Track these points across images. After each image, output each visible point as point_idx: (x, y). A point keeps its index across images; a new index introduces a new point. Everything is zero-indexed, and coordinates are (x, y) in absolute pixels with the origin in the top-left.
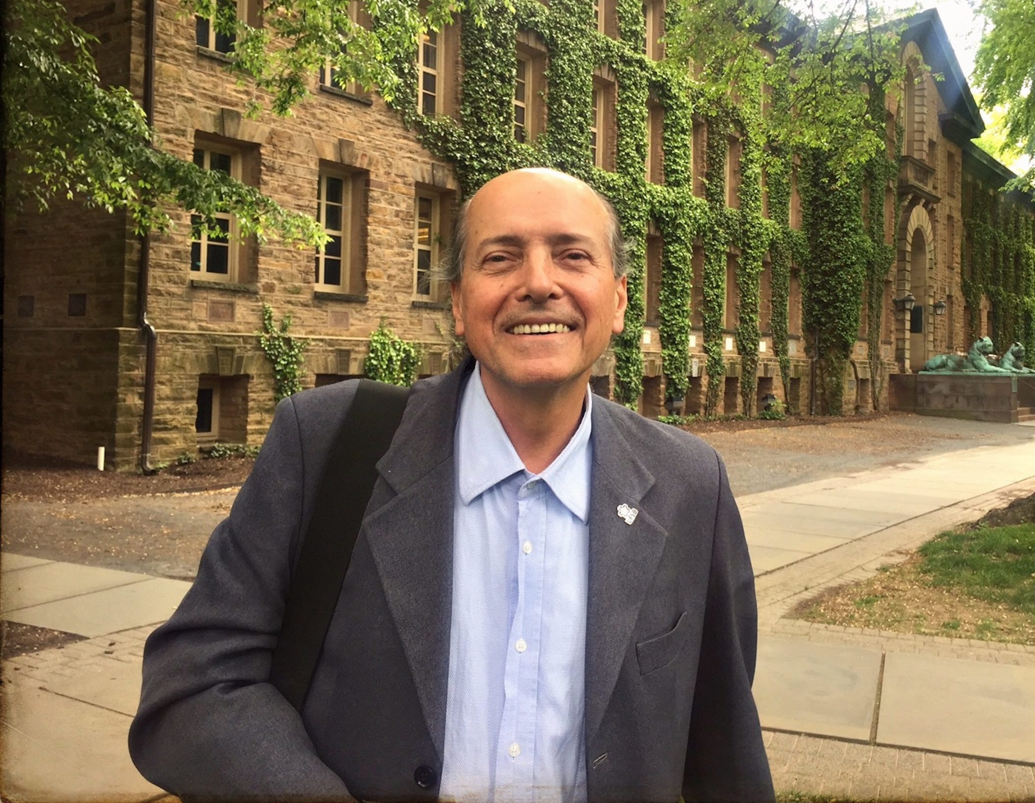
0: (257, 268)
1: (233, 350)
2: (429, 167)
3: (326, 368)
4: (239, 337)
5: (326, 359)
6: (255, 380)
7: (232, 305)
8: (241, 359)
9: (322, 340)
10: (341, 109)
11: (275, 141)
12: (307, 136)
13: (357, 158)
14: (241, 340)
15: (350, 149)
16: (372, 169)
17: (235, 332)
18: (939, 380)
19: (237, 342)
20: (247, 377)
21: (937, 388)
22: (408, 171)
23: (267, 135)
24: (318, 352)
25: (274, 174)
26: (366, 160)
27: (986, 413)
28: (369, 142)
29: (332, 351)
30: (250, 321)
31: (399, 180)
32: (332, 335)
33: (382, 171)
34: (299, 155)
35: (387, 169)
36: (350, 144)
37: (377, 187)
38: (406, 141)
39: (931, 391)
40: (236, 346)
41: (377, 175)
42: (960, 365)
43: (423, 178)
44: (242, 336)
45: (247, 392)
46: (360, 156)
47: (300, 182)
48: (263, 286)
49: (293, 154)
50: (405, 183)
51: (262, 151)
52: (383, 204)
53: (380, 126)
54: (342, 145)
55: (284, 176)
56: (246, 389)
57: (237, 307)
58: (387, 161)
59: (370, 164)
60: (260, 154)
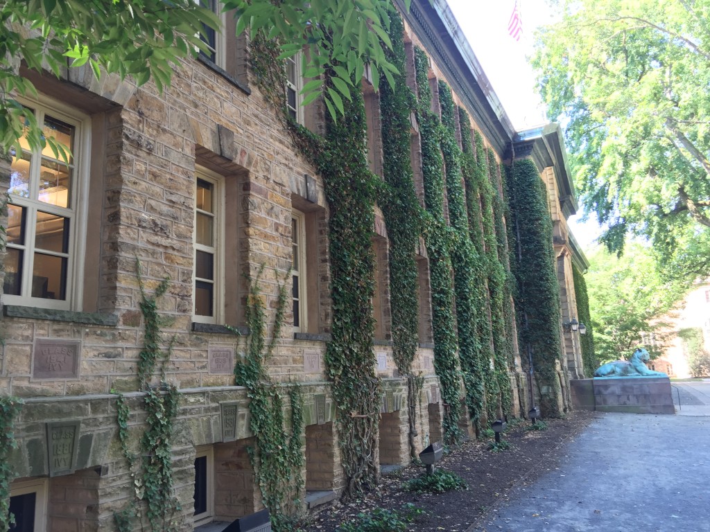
0: (115, 288)
1: (75, 426)
2: (302, 179)
3: (209, 435)
4: (86, 402)
5: (208, 421)
6: (110, 474)
7: (74, 349)
8: (87, 439)
9: (203, 394)
10: (218, 91)
11: (142, 106)
12: (182, 111)
13: (236, 153)
14: (89, 407)
15: (230, 141)
16: (252, 169)
17: (77, 393)
18: (611, 383)
19: (82, 411)
20: (98, 470)
21: (610, 390)
22: (285, 179)
23: (131, 96)
24: (199, 412)
25: (140, 153)
26: (246, 159)
27: (653, 407)
28: (248, 137)
29: (216, 409)
30: (102, 373)
31: (277, 188)
32: (213, 384)
33: (261, 175)
34: (172, 134)
35: (266, 174)
36: (229, 134)
37: (257, 192)
38: (281, 146)
39: (605, 392)
40: (81, 418)
41: (256, 177)
42: (625, 371)
43: (298, 190)
44: (91, 401)
45: (97, 497)
46: (239, 151)
47: (173, 169)
48: (124, 315)
49: (164, 131)
50: (283, 194)
51: (124, 116)
52: (263, 215)
53: (257, 122)
54: (221, 132)
55: (152, 158)
56: (95, 490)
57: (83, 352)
58: (265, 164)
59: (249, 163)
60: (121, 120)
